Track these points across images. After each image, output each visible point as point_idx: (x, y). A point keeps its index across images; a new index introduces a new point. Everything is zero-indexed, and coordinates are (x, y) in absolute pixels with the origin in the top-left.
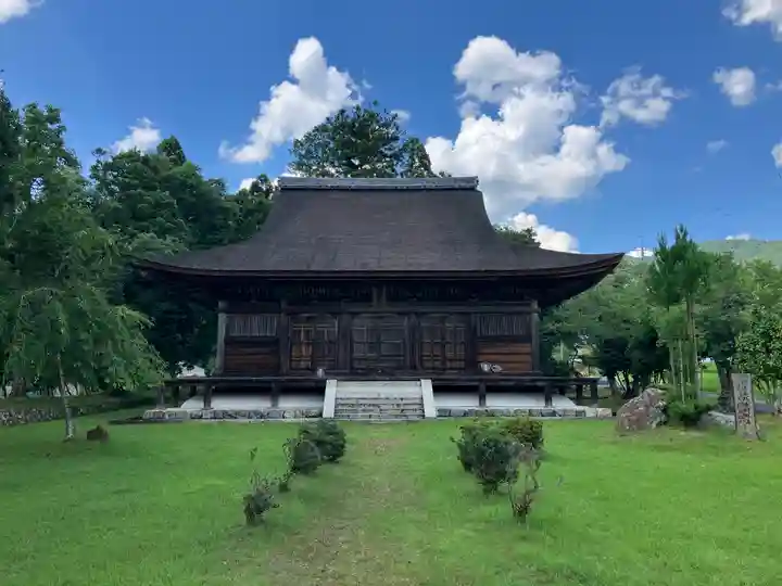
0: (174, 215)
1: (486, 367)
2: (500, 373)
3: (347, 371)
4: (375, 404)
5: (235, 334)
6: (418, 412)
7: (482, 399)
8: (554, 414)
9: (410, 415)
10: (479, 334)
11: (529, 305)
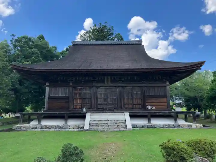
0: (38, 57)
1: (149, 108)
2: (155, 110)
3: (95, 109)
4: (106, 123)
5: (52, 95)
6: (124, 126)
7: (149, 120)
8: (179, 126)
9: (121, 128)
10: (146, 95)
11: (166, 83)
